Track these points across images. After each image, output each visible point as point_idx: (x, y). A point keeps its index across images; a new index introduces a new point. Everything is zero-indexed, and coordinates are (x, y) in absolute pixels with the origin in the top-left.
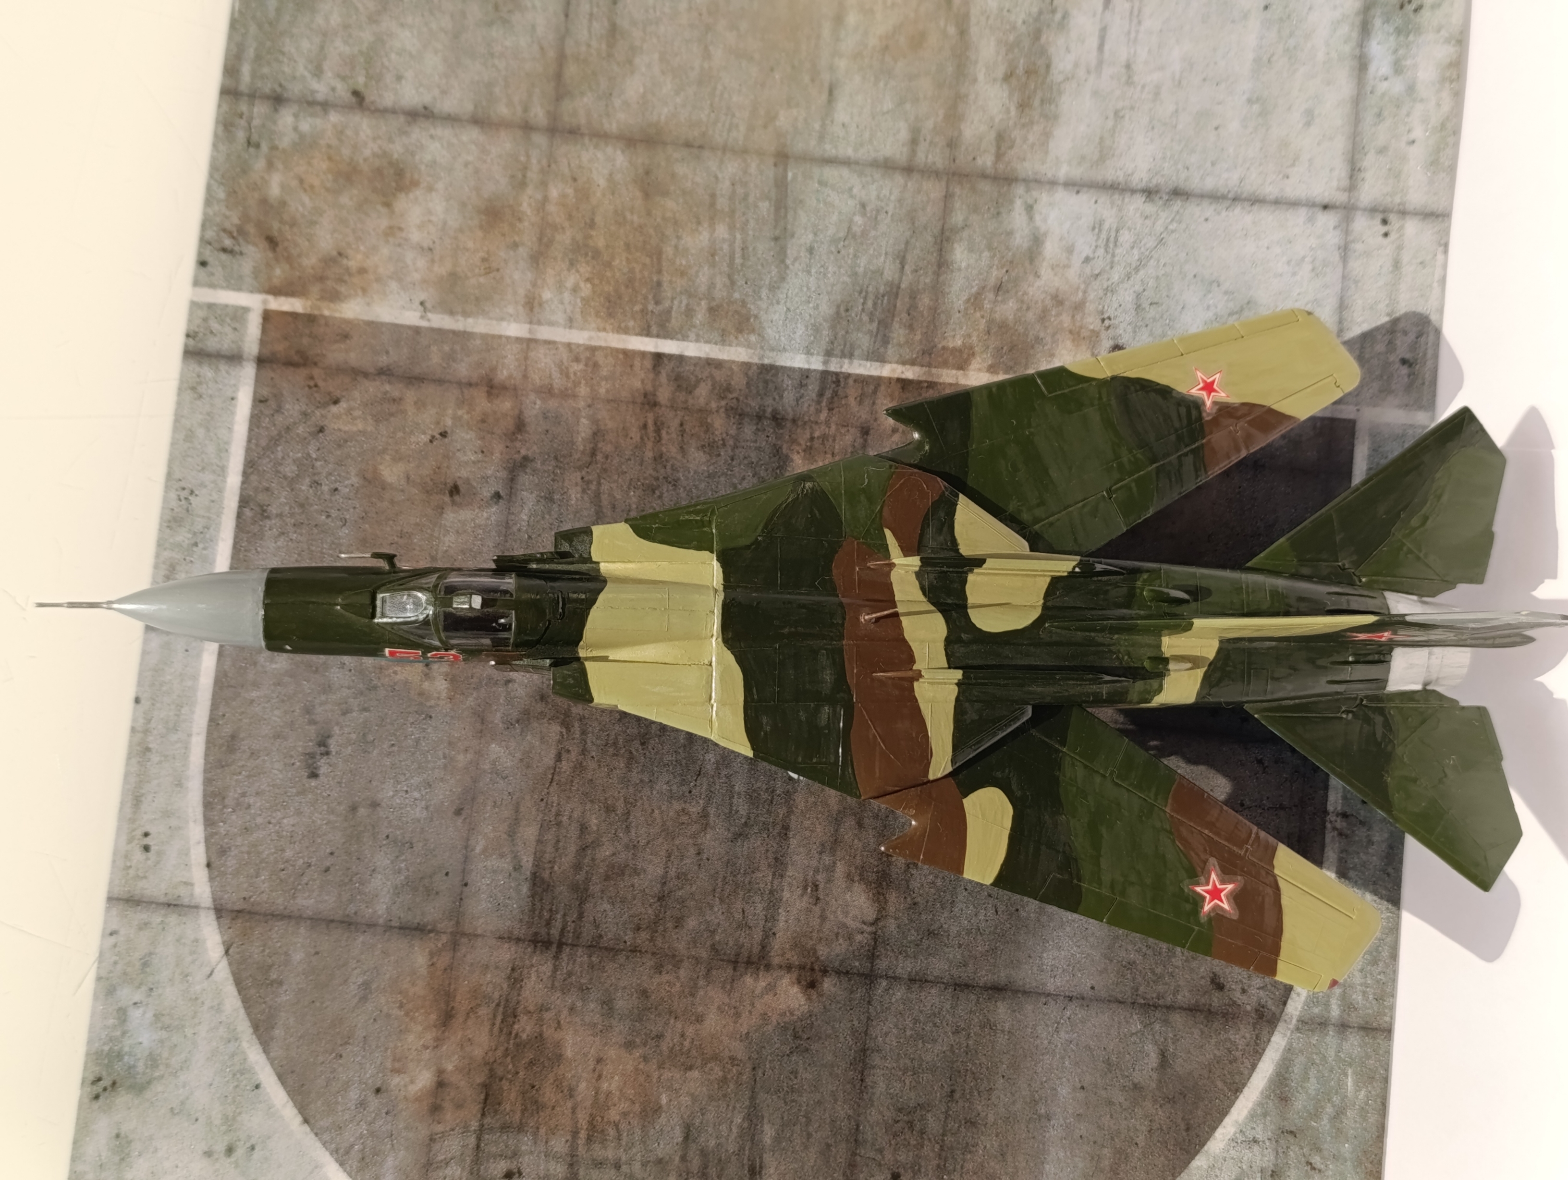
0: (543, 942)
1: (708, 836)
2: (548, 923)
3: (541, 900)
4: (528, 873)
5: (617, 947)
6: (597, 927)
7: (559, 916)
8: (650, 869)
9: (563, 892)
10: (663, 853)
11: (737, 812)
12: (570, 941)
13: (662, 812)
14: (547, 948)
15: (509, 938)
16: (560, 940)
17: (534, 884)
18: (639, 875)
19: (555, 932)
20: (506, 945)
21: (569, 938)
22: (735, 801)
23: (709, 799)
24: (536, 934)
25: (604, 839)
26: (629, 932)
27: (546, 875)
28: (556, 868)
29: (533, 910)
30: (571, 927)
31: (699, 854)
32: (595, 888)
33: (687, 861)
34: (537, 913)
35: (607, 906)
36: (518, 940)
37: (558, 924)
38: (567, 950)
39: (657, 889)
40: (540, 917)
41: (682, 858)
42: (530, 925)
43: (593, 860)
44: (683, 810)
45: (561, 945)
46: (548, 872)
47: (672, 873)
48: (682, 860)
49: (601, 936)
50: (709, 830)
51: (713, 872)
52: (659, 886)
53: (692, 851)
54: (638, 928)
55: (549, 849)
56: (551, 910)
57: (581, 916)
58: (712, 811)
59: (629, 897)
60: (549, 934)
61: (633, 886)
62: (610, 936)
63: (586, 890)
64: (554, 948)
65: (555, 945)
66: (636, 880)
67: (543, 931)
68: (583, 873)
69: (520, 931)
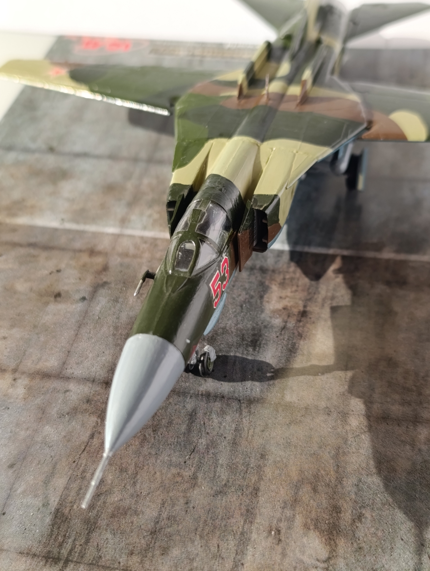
0: (54, 558)
1: (195, 492)
2: (61, 545)
3: (59, 528)
4: (53, 509)
5: (112, 566)
6: (99, 550)
7: (70, 541)
8: (148, 511)
9: (77, 524)
10: (160, 501)
11: (219, 477)
12: (75, 559)
13: (162, 474)
14: (56, 563)
15: (27, 553)
16: (67, 558)
17: (56, 517)
18: (138, 515)
19: (64, 552)
20: (24, 559)
21: (75, 556)
22: (218, 469)
23: (199, 467)
24: (49, 552)
25: (115, 490)
26: (123, 556)
27: (66, 511)
28: (75, 507)
29: (51, 535)
30: (78, 549)
31: (187, 503)
32: (102, 523)
33: (177, 508)
34: (53, 537)
35: (109, 536)
36: (34, 555)
37: (68, 546)
38: (71, 566)
39: (151, 526)
40: (55, 540)
41: (173, 505)
42: (46, 545)
43: (104, 503)
44: (178, 474)
45: (67, 562)
46: (68, 509)
47: (165, 515)
48: (173, 507)
49: (100, 557)
50: (196, 488)
51: (196, 516)
52: (152, 524)
53: (182, 501)
54: (132, 553)
55: (73, 493)
56: (65, 536)
57: (87, 541)
58: (200, 475)
59: (128, 530)
60: (59, 553)
61: (132, 523)
62: (108, 557)
63: (95, 523)
64: (61, 564)
65: (62, 562)
66: (135, 519)
67: (55, 551)
68: (95, 512)
69: (37, 549)
